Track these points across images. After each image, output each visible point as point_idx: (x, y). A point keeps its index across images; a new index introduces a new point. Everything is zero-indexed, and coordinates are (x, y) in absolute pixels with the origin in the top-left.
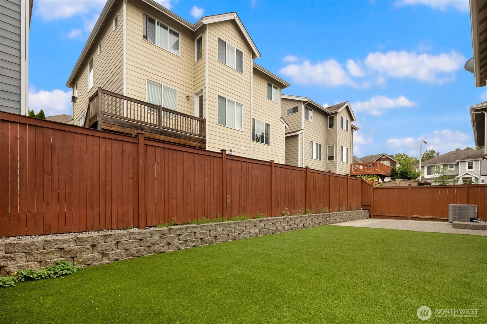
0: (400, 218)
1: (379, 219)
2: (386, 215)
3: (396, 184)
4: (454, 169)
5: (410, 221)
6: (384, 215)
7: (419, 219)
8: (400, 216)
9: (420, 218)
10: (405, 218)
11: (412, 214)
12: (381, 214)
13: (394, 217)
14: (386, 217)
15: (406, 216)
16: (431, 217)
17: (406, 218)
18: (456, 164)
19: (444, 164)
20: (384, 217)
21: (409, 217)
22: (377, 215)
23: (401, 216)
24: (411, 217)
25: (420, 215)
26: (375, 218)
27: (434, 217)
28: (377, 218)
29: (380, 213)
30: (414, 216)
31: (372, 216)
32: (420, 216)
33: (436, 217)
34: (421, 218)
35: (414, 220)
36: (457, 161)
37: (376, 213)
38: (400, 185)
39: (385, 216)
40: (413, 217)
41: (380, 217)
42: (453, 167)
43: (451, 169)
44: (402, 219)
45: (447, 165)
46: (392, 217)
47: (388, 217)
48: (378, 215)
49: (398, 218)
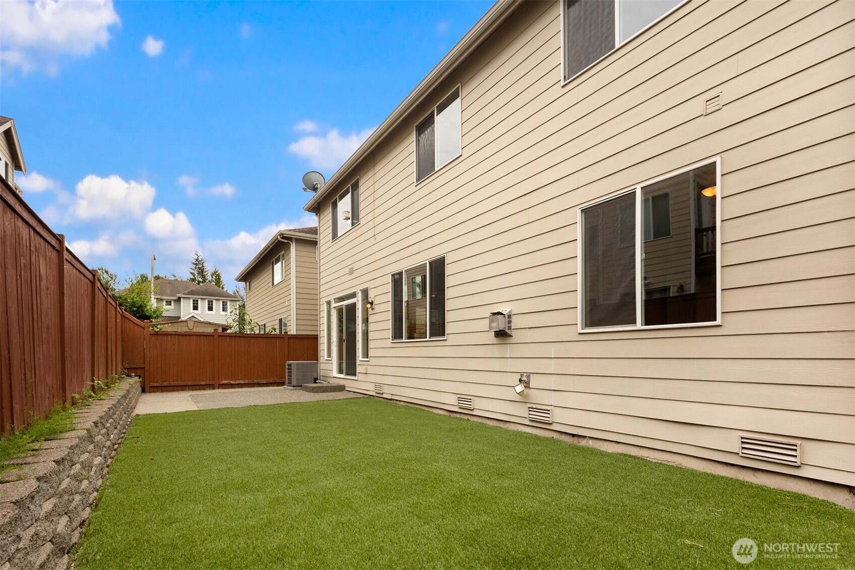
0: (201, 387)
1: (162, 393)
2: (176, 383)
3: (187, 328)
4: (172, 307)
5: (216, 391)
6: (172, 384)
7: (230, 386)
8: (201, 384)
9: (231, 384)
10: (209, 386)
11: (220, 379)
12: (165, 384)
13: (191, 387)
14: (176, 388)
15: (211, 382)
16: (247, 382)
17: (211, 386)
18: (175, 300)
19: (158, 297)
20: (172, 388)
21: (216, 385)
22: (158, 385)
23: (203, 383)
24: (219, 384)
25: (232, 380)
26: (154, 392)
27: (251, 381)
28: (157, 392)
29: (165, 381)
30: (224, 382)
31: (147, 388)
32: (232, 382)
33: (254, 381)
34: (233, 384)
35: (223, 388)
36: (179, 295)
37: (155, 381)
38: (194, 330)
39: (173, 386)
40: (223, 384)
41: (164, 389)
42: (170, 305)
43: (168, 307)
44: (204, 389)
45: (162, 300)
46: (187, 387)
47: (180, 388)
48: (161, 385)
49: (197, 387)
